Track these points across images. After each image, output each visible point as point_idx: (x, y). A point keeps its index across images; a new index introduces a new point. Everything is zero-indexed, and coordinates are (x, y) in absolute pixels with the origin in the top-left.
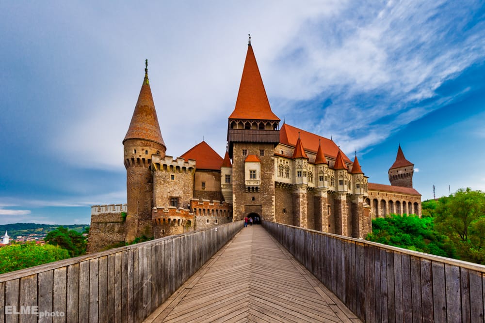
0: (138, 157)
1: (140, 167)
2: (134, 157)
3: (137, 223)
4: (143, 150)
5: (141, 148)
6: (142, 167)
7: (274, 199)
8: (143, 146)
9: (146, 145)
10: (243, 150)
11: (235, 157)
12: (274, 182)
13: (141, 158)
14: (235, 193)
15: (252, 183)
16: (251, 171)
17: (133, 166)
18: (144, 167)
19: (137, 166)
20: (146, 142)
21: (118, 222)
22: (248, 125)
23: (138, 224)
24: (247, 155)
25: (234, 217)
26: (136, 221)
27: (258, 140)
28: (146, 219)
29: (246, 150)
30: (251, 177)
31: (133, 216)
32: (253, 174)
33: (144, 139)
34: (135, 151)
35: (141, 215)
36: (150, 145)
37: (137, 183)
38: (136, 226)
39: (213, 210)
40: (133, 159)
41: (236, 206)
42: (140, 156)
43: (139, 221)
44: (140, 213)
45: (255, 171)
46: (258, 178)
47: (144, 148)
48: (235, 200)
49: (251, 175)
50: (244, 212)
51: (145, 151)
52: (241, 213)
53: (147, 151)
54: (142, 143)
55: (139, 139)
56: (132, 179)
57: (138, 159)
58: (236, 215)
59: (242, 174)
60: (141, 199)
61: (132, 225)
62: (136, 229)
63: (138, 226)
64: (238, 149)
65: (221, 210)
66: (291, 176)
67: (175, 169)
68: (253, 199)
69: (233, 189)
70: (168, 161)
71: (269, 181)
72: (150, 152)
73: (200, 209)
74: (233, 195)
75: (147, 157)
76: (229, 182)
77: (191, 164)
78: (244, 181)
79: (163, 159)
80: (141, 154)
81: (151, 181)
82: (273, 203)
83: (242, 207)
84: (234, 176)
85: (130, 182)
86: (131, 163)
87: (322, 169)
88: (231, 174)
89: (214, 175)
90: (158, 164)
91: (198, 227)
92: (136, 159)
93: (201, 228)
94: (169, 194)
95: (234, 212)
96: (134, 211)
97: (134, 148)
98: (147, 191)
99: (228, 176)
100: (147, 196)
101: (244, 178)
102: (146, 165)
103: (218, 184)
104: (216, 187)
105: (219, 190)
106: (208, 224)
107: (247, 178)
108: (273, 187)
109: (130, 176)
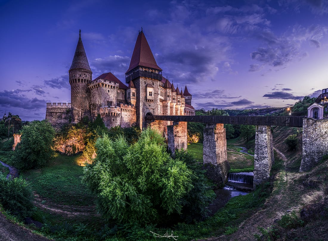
0: (82, 78)
1: (82, 84)
2: (80, 78)
4: (85, 74)
7: (159, 107)
8: (85, 72)
12: (159, 99)
15: (150, 98)
16: (149, 92)
17: (78, 83)
18: (84, 83)
21: (64, 113)
23: (82, 115)
24: (147, 84)
25: (141, 115)
26: (80, 113)
29: (146, 82)
41: (141, 109)
42: (83, 78)
45: (151, 92)
46: (153, 96)
49: (150, 94)
51: (85, 76)
52: (144, 112)
53: (86, 76)
55: (83, 69)
56: (78, 90)
60: (83, 101)
61: (78, 115)
64: (142, 80)
65: (132, 110)
66: (164, 96)
67: (110, 87)
68: (150, 106)
69: (141, 100)
70: (107, 83)
71: (157, 98)
72: (88, 76)
73: (124, 109)
74: (140, 103)
75: (87, 78)
76: (134, 96)
77: (117, 85)
78: (146, 97)
79: (105, 81)
80: (84, 77)
81: (88, 91)
82: (159, 109)
83: (144, 109)
84: (141, 94)
85: (76, 91)
86: (77, 81)
87: (174, 95)
88: (136, 92)
89: (121, 91)
90: (103, 84)
91: (122, 118)
92: (81, 80)
93: (124, 118)
94: (107, 100)
95: (141, 111)
96: (79, 107)
97: (80, 73)
98: (86, 97)
99: (134, 93)
100: (86, 99)
101: (146, 95)
102: (86, 82)
103: (123, 96)
104: (122, 98)
105: (124, 99)
106: (126, 117)
107: (148, 95)
108: (159, 101)
109: (76, 88)
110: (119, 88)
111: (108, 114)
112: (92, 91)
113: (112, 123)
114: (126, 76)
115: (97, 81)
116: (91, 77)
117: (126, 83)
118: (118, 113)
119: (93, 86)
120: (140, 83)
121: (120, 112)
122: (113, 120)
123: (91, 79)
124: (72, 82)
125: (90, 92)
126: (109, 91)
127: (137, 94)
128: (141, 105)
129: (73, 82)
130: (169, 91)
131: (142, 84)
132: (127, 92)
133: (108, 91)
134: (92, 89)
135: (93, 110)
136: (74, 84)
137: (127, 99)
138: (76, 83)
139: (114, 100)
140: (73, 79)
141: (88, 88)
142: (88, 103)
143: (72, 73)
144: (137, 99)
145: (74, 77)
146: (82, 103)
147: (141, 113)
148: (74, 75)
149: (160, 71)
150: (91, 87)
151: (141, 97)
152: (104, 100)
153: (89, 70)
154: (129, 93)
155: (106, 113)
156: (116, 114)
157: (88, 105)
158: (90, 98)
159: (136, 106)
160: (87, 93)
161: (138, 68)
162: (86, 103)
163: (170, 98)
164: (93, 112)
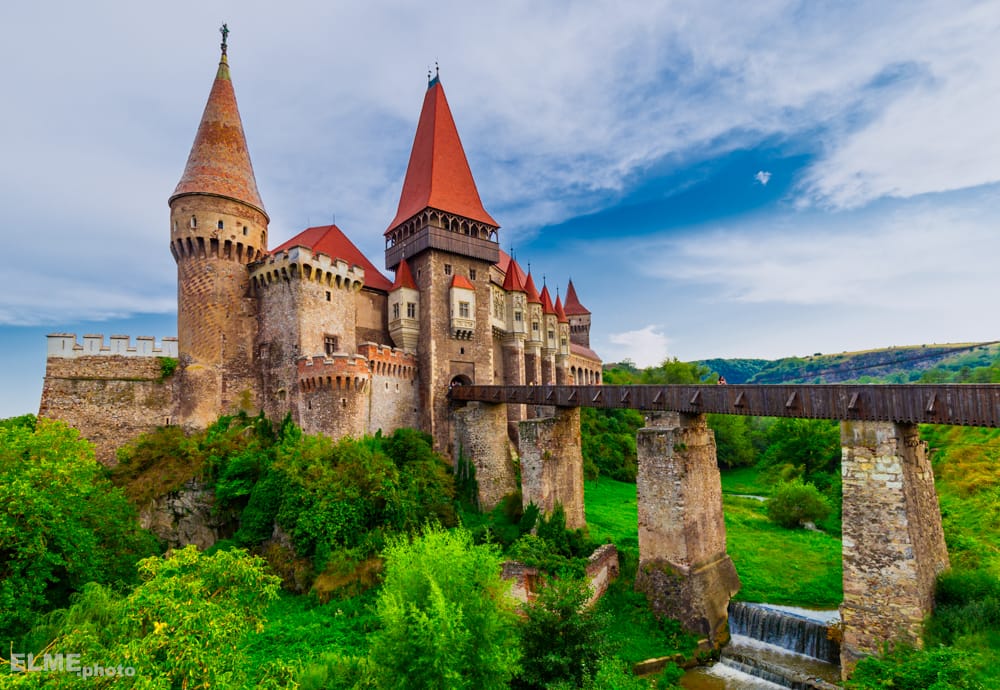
0: (228, 238)
1: (228, 261)
2: (219, 237)
3: (220, 385)
4: (239, 224)
5: (234, 220)
6: (233, 260)
7: (491, 354)
8: (239, 216)
9: (246, 216)
10: (446, 266)
11: (434, 276)
12: (491, 327)
13: (235, 242)
14: (435, 338)
15: (463, 324)
16: (461, 304)
17: (211, 256)
18: (236, 260)
19: (222, 258)
20: (246, 209)
21: (144, 380)
22: (455, 224)
23: (224, 386)
24: (452, 274)
25: (433, 381)
26: (219, 379)
27: (471, 254)
28: (240, 376)
29: (450, 266)
30: (461, 314)
31: (210, 368)
32: (464, 307)
33: (242, 203)
34: (221, 223)
35: (229, 366)
36: (253, 218)
37: (222, 295)
38: (219, 391)
39: (395, 365)
40: (215, 242)
41: (436, 362)
42: (233, 237)
43: (225, 379)
44: (227, 362)
45: (466, 304)
46: (472, 317)
47: (242, 220)
48: (436, 350)
49: (461, 309)
50: (448, 372)
51: (241, 229)
52: (444, 373)
53: (245, 229)
54: (238, 209)
55: (234, 200)
56: (208, 284)
57: (228, 243)
58: (436, 378)
59: (445, 306)
60: (231, 331)
61: (209, 389)
62: (218, 397)
63: (224, 391)
64: (438, 262)
65: (405, 367)
66: (505, 318)
67: (333, 280)
68: (462, 352)
69: (432, 331)
70: (324, 264)
71: (484, 324)
72: (254, 231)
73: (379, 363)
74: (429, 342)
75: (246, 241)
76: (413, 316)
77: (358, 274)
78: (450, 320)
79: (316, 257)
80: (234, 233)
81: (252, 293)
82: (491, 361)
83: (446, 364)
84: (432, 308)
85: (203, 290)
86: (208, 248)
87: (537, 312)
88: (417, 302)
89: (372, 298)
90: (307, 267)
91: (374, 396)
92: (222, 243)
93: (378, 398)
94: (323, 329)
95: (433, 372)
96: (213, 357)
97: (218, 217)
98: (244, 315)
99: (411, 306)
100: (243, 325)
101: (449, 313)
102: (242, 257)
103: (378, 315)
104: (374, 322)
105: (379, 327)
106: (387, 391)
107: (456, 314)
108: (490, 334)
109: (203, 277)
110: (364, 287)
111: (325, 382)
112: (267, 294)
113: (339, 414)
114: (388, 241)
115: (286, 257)
116: (264, 235)
117: (387, 269)
118: (361, 380)
119: (272, 275)
120: (433, 272)
121: (366, 377)
122: (344, 405)
123: (265, 246)
124: (182, 250)
125: (258, 298)
126: (328, 294)
127: (420, 311)
128: (433, 350)
129: (187, 251)
130: (519, 298)
131: (437, 274)
132: (390, 301)
133: (326, 298)
134: (267, 283)
135: (269, 366)
136: (193, 257)
137: (390, 328)
138: (199, 255)
139: (345, 329)
140: (189, 239)
141: (251, 278)
142: (249, 340)
143: (183, 210)
144: (421, 329)
145: (195, 229)
146: (224, 339)
147: (434, 377)
148: (195, 221)
149: (493, 231)
150: (262, 275)
151: (432, 321)
152: (312, 331)
153: (258, 206)
154: (395, 305)
155: (317, 379)
156: (352, 383)
157: (251, 346)
158: (260, 320)
159: (418, 352)
160: (249, 299)
161: (425, 217)
162: (243, 340)
163: (525, 324)
164: (269, 374)
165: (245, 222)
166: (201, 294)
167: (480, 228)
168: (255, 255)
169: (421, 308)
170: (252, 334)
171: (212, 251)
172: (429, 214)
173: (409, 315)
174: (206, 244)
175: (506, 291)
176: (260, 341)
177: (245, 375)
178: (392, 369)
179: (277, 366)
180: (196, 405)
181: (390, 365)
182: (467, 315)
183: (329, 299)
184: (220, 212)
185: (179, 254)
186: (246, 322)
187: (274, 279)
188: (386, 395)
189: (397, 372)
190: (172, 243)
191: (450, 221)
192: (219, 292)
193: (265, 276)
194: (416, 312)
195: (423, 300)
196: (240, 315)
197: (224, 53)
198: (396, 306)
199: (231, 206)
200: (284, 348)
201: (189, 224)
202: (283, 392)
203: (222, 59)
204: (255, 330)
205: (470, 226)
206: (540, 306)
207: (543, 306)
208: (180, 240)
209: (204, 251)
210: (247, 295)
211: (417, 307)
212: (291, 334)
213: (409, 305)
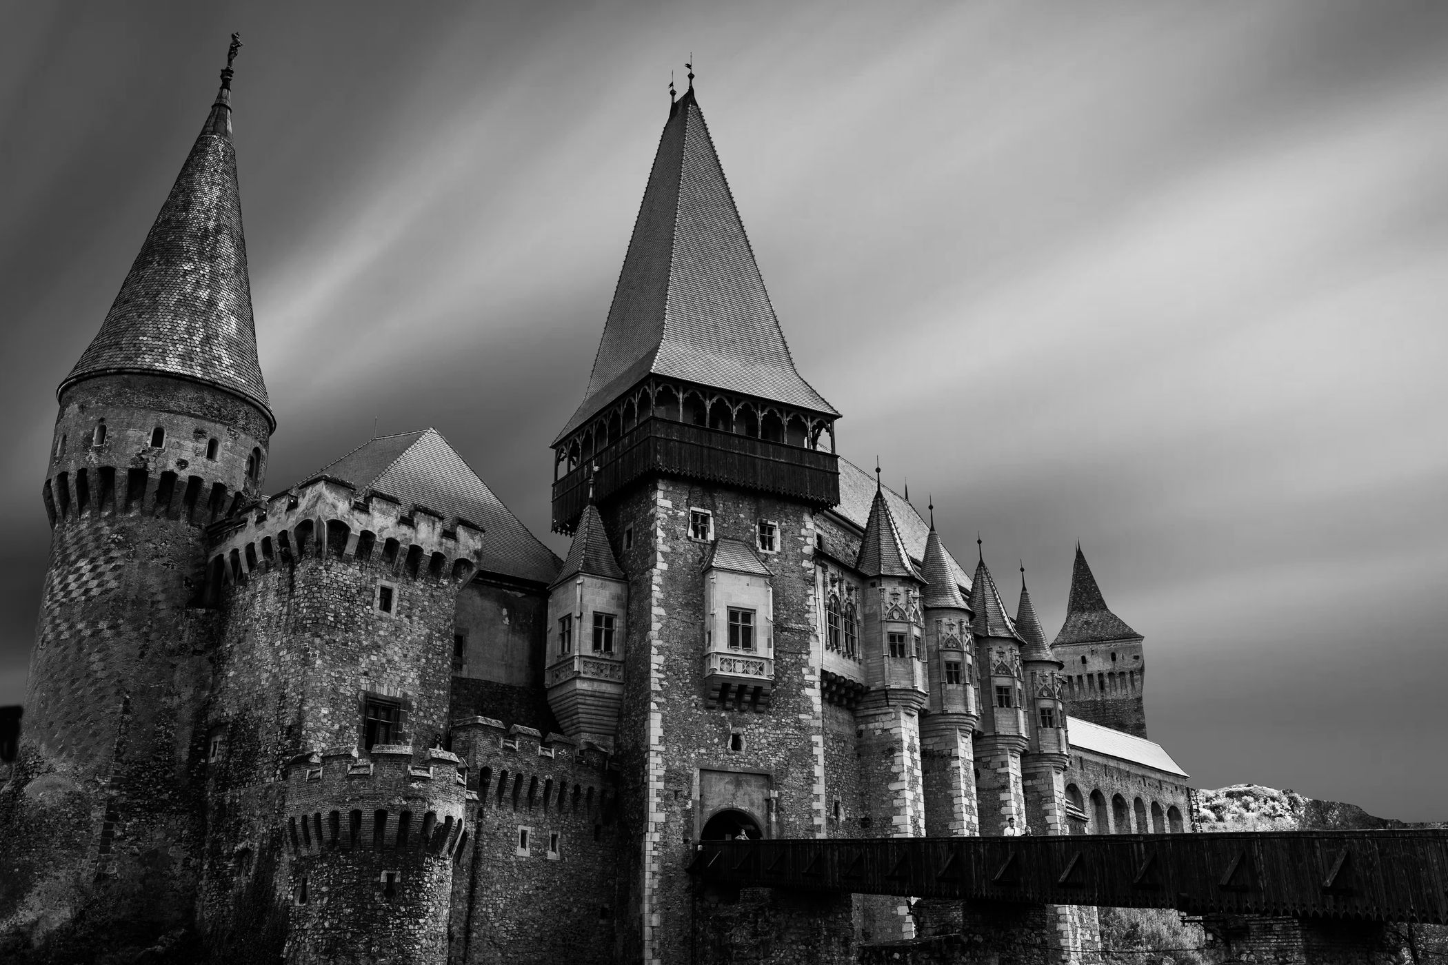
0: (172, 466)
1: (162, 520)
2: (151, 466)
3: (98, 831)
4: (199, 434)
5: (189, 424)
6: (177, 518)
7: (819, 751)
8: (204, 417)
9: (220, 418)
10: (695, 516)
11: (664, 542)
12: (818, 673)
13: (184, 475)
14: (660, 706)
15: (739, 667)
16: (733, 614)
17: (127, 509)
18: (183, 518)
19: (152, 514)
20: (220, 400)
23: (107, 835)
24: (711, 536)
25: (652, 828)
26: (97, 814)
27: (762, 482)
28: (151, 810)
29: (705, 518)
30: (733, 642)
31: (79, 787)
32: (741, 622)
33: (213, 387)
34: (158, 434)
35: (127, 782)
36: (234, 419)
37: (137, 602)
38: (93, 850)
39: (549, 782)
40: (138, 476)
41: (661, 772)
42: (183, 464)
43: (111, 818)
44: (125, 771)
45: (748, 615)
46: (763, 647)
47: (207, 425)
48: (662, 740)
49: (733, 630)
50: (696, 802)
51: (203, 445)
52: (681, 803)
53: (213, 445)
54: (201, 402)
57: (169, 478)
58: (662, 817)
59: (690, 620)
60: (144, 692)
61: (68, 842)
62: (86, 867)
63: (104, 850)
64: (676, 506)
65: (577, 788)
66: (858, 650)
67: (401, 559)
68: (736, 745)
69: (655, 686)
70: (381, 520)
71: (801, 664)
73: (504, 774)
74: (646, 713)
75: (212, 473)
76: (607, 646)
77: (469, 544)
78: (702, 656)
79: (360, 507)
80: (187, 455)
81: (209, 598)
82: (819, 771)
83: (689, 778)
84: (656, 626)
85: (95, 592)
86: (120, 493)
87: (956, 631)
88: (620, 612)
89: (505, 602)
90: (339, 529)
91: (486, 868)
92: (155, 476)
93: (496, 873)
94: (365, 684)
95: (654, 801)
96: (91, 756)
97: (152, 421)
98: (183, 648)
99: (602, 621)
100: (177, 677)
101: (703, 638)
102: (198, 509)
103: (521, 645)
104: (509, 666)
105: (519, 678)
106: (523, 853)
107: (720, 642)
108: (814, 695)
109: (101, 561)
110: (481, 573)
111: (345, 824)
112: (243, 596)
113: (373, 917)
114: (558, 460)
115: (293, 506)
117: (555, 529)
118: (441, 819)
119: (258, 548)
120: (660, 533)
121: (457, 813)
124: (66, 498)
125: (221, 607)
126: (386, 594)
127: (628, 634)
128: (654, 740)
129: (75, 499)
130: (900, 599)
131: (672, 536)
132: (550, 611)
133: (380, 604)
134: (245, 570)
135: (225, 782)
136: (87, 514)
137: (548, 681)
138: (101, 509)
139: (423, 684)
140: (82, 473)
141: (211, 559)
142: (186, 714)
143: (82, 408)
144: (625, 683)
145: (98, 451)
146: (126, 711)
147: (656, 816)
148: (103, 430)
149: (820, 426)
150: (235, 552)
151: (657, 660)
152: (335, 690)
153: (251, 392)
154: (562, 620)
155: (325, 815)
156: (415, 828)
157: (188, 731)
158: (218, 662)
159: (618, 746)
160: (201, 611)
161: (646, 397)
162: (172, 713)
163: (918, 666)
164: (221, 803)
165: (214, 429)
166: (88, 600)
167: (785, 421)
168: (228, 504)
169: (629, 626)
170: (193, 698)
171: (130, 497)
172: (653, 392)
173: (596, 646)
174: (117, 481)
175: (863, 578)
176: (212, 716)
177: (162, 807)
178: (539, 794)
179: (241, 782)
180: (29, 887)
181: (534, 780)
182: (748, 643)
183: (386, 606)
184: (161, 408)
185: (58, 508)
186: (184, 666)
187: (260, 558)
188: (521, 865)
189: (553, 802)
190: (48, 482)
191: (708, 405)
192: (132, 595)
193: (242, 552)
194: (615, 636)
195: (634, 606)
196: (172, 653)
197: (226, 85)
198: (566, 620)
199: (186, 397)
200: (261, 734)
201: (89, 439)
202: (246, 851)
203: (220, 96)
204: (203, 687)
205: (761, 415)
206: (966, 618)
207: (972, 616)
208: (63, 477)
209: (113, 499)
210: (195, 602)
211: (618, 624)
212: (283, 697)
213: (598, 617)
